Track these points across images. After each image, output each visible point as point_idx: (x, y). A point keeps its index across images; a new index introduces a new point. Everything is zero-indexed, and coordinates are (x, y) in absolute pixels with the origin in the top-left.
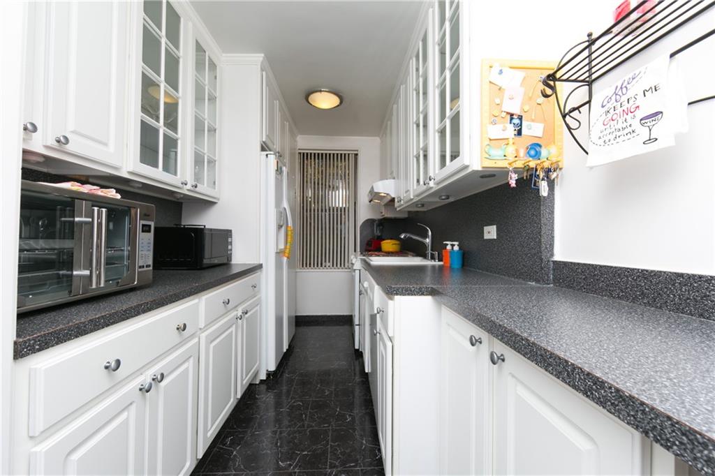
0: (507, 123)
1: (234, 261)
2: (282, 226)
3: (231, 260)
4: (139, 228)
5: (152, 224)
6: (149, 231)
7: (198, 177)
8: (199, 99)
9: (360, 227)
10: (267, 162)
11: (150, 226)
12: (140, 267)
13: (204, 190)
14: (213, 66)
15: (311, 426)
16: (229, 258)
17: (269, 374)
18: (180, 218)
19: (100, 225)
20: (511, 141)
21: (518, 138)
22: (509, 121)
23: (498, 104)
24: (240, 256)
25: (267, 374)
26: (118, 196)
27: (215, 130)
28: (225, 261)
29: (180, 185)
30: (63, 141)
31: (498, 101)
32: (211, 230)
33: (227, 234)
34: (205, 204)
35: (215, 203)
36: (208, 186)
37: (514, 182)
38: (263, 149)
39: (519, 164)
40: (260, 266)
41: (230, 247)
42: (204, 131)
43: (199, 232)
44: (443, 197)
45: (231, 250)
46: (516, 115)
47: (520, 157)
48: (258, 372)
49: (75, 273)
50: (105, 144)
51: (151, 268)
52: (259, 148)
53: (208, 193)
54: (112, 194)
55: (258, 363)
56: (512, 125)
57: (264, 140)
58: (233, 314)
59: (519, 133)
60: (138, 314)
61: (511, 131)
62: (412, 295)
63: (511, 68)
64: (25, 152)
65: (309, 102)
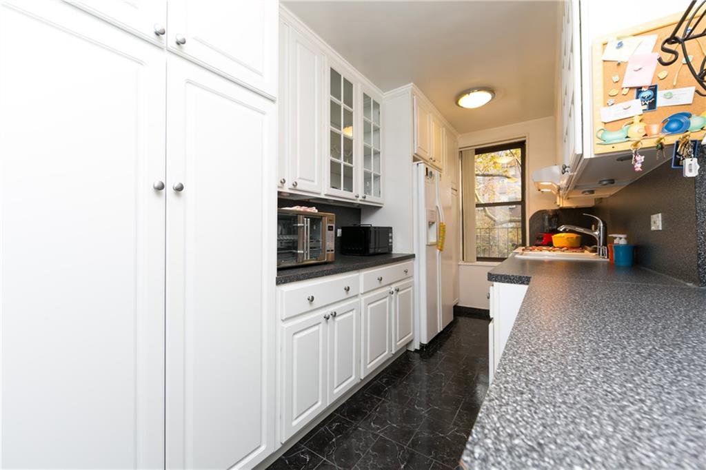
0: (632, 99)
1: (394, 252)
2: (433, 223)
3: (392, 250)
4: (327, 228)
5: (334, 225)
6: (332, 230)
7: (367, 190)
8: (367, 132)
9: (530, 220)
10: (418, 171)
11: (332, 227)
12: (328, 251)
13: (372, 199)
14: (377, 105)
15: (448, 393)
16: (390, 249)
17: (422, 346)
18: (360, 220)
19: (307, 227)
20: (637, 119)
21: (650, 113)
22: (635, 96)
23: (617, 82)
24: (398, 248)
25: (420, 346)
26: (317, 211)
27: (379, 153)
28: (387, 251)
29: (355, 198)
30: (295, 185)
31: (616, 78)
32: (375, 228)
33: (388, 231)
34: (374, 209)
35: (381, 207)
36: (374, 195)
37: (640, 165)
38: (415, 159)
39: (650, 143)
40: (413, 256)
41: (390, 240)
42: (371, 155)
43: (367, 229)
44: (605, 183)
45: (392, 243)
46: (645, 87)
47: (651, 135)
48: (412, 341)
49: (298, 252)
50: (313, 181)
51: (333, 252)
52: (411, 159)
53: (376, 201)
54: (314, 210)
55: (411, 334)
56: (639, 100)
57: (415, 152)
58: (387, 289)
59: (652, 106)
60: (323, 276)
61: (637, 107)
62: (512, 283)
63: (634, 36)
64: (279, 193)
65: (459, 106)
